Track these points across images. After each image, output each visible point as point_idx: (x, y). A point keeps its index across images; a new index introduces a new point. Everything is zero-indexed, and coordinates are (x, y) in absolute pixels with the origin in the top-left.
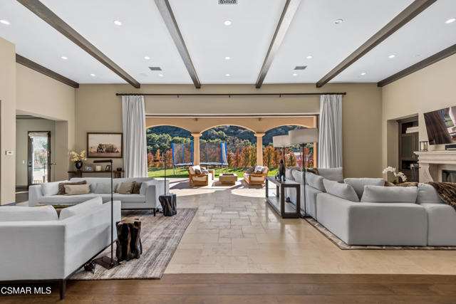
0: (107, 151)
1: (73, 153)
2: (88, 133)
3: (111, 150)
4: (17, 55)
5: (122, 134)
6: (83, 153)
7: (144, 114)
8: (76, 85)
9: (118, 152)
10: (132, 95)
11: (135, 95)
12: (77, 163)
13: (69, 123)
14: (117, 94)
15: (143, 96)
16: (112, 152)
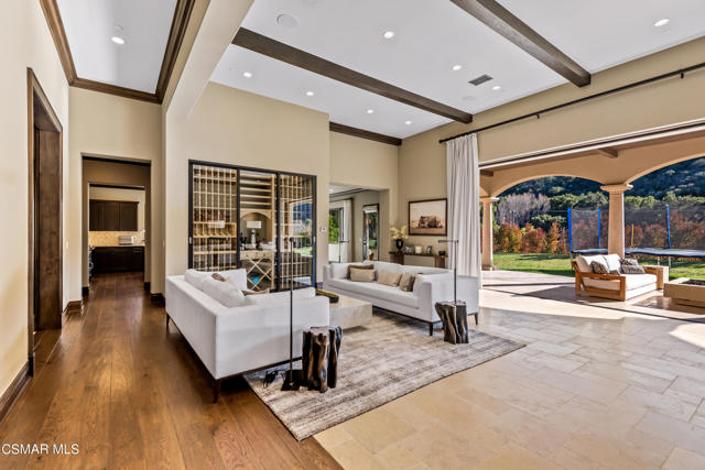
0: (430, 226)
1: (393, 229)
2: (410, 203)
3: (433, 224)
4: (331, 123)
5: (446, 199)
6: (404, 229)
7: (477, 163)
8: (397, 142)
9: (441, 227)
10: (459, 136)
11: (463, 135)
12: (398, 241)
13: (391, 192)
14: (441, 141)
15: (475, 134)
16: (435, 227)
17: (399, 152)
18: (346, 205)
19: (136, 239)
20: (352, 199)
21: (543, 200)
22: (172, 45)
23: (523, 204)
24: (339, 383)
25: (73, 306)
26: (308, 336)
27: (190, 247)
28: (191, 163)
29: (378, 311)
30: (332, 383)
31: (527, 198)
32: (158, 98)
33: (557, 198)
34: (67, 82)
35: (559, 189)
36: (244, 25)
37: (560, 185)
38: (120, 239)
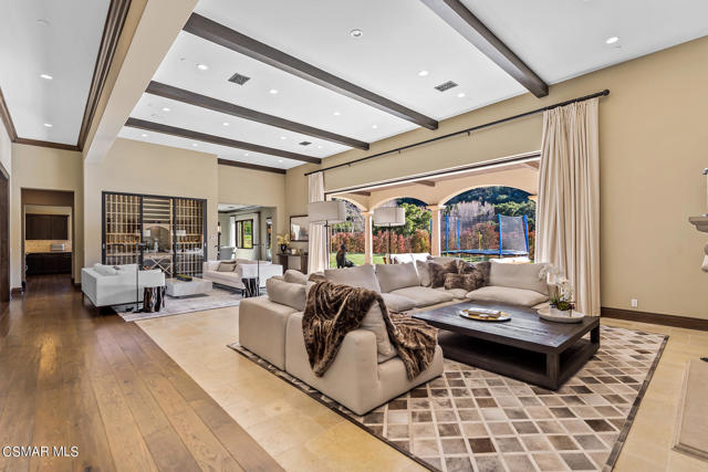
1: (280, 237)
2: (291, 217)
6: (287, 235)
8: (282, 172)
12: (282, 245)
13: (278, 209)
14: (305, 174)
15: (321, 173)
17: (285, 179)
18: (255, 217)
19: (66, 246)
20: (259, 213)
21: (489, 208)
22: (89, 110)
23: (473, 211)
24: (162, 310)
25: (16, 291)
26: (146, 289)
27: (103, 251)
28: (104, 193)
29: (216, 286)
30: (157, 309)
31: (475, 205)
32: (79, 148)
33: (500, 206)
34: (10, 141)
35: (505, 197)
36: (131, 116)
37: (507, 194)
38: (51, 246)
